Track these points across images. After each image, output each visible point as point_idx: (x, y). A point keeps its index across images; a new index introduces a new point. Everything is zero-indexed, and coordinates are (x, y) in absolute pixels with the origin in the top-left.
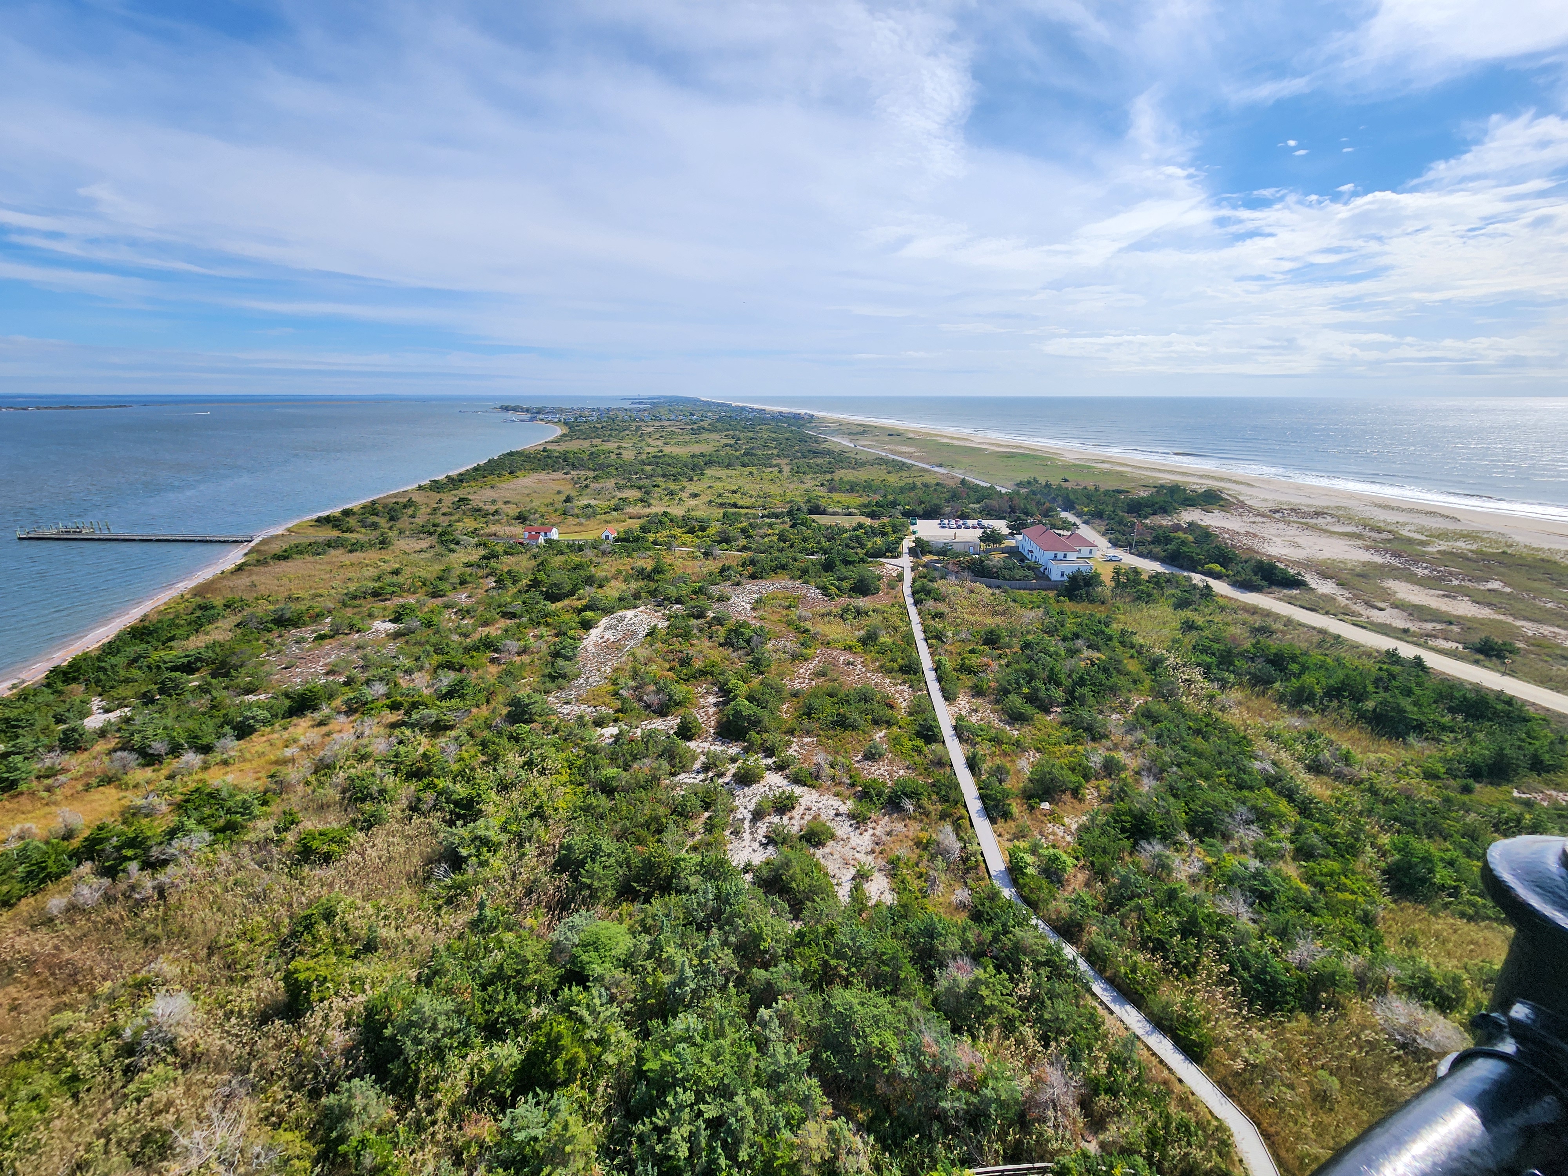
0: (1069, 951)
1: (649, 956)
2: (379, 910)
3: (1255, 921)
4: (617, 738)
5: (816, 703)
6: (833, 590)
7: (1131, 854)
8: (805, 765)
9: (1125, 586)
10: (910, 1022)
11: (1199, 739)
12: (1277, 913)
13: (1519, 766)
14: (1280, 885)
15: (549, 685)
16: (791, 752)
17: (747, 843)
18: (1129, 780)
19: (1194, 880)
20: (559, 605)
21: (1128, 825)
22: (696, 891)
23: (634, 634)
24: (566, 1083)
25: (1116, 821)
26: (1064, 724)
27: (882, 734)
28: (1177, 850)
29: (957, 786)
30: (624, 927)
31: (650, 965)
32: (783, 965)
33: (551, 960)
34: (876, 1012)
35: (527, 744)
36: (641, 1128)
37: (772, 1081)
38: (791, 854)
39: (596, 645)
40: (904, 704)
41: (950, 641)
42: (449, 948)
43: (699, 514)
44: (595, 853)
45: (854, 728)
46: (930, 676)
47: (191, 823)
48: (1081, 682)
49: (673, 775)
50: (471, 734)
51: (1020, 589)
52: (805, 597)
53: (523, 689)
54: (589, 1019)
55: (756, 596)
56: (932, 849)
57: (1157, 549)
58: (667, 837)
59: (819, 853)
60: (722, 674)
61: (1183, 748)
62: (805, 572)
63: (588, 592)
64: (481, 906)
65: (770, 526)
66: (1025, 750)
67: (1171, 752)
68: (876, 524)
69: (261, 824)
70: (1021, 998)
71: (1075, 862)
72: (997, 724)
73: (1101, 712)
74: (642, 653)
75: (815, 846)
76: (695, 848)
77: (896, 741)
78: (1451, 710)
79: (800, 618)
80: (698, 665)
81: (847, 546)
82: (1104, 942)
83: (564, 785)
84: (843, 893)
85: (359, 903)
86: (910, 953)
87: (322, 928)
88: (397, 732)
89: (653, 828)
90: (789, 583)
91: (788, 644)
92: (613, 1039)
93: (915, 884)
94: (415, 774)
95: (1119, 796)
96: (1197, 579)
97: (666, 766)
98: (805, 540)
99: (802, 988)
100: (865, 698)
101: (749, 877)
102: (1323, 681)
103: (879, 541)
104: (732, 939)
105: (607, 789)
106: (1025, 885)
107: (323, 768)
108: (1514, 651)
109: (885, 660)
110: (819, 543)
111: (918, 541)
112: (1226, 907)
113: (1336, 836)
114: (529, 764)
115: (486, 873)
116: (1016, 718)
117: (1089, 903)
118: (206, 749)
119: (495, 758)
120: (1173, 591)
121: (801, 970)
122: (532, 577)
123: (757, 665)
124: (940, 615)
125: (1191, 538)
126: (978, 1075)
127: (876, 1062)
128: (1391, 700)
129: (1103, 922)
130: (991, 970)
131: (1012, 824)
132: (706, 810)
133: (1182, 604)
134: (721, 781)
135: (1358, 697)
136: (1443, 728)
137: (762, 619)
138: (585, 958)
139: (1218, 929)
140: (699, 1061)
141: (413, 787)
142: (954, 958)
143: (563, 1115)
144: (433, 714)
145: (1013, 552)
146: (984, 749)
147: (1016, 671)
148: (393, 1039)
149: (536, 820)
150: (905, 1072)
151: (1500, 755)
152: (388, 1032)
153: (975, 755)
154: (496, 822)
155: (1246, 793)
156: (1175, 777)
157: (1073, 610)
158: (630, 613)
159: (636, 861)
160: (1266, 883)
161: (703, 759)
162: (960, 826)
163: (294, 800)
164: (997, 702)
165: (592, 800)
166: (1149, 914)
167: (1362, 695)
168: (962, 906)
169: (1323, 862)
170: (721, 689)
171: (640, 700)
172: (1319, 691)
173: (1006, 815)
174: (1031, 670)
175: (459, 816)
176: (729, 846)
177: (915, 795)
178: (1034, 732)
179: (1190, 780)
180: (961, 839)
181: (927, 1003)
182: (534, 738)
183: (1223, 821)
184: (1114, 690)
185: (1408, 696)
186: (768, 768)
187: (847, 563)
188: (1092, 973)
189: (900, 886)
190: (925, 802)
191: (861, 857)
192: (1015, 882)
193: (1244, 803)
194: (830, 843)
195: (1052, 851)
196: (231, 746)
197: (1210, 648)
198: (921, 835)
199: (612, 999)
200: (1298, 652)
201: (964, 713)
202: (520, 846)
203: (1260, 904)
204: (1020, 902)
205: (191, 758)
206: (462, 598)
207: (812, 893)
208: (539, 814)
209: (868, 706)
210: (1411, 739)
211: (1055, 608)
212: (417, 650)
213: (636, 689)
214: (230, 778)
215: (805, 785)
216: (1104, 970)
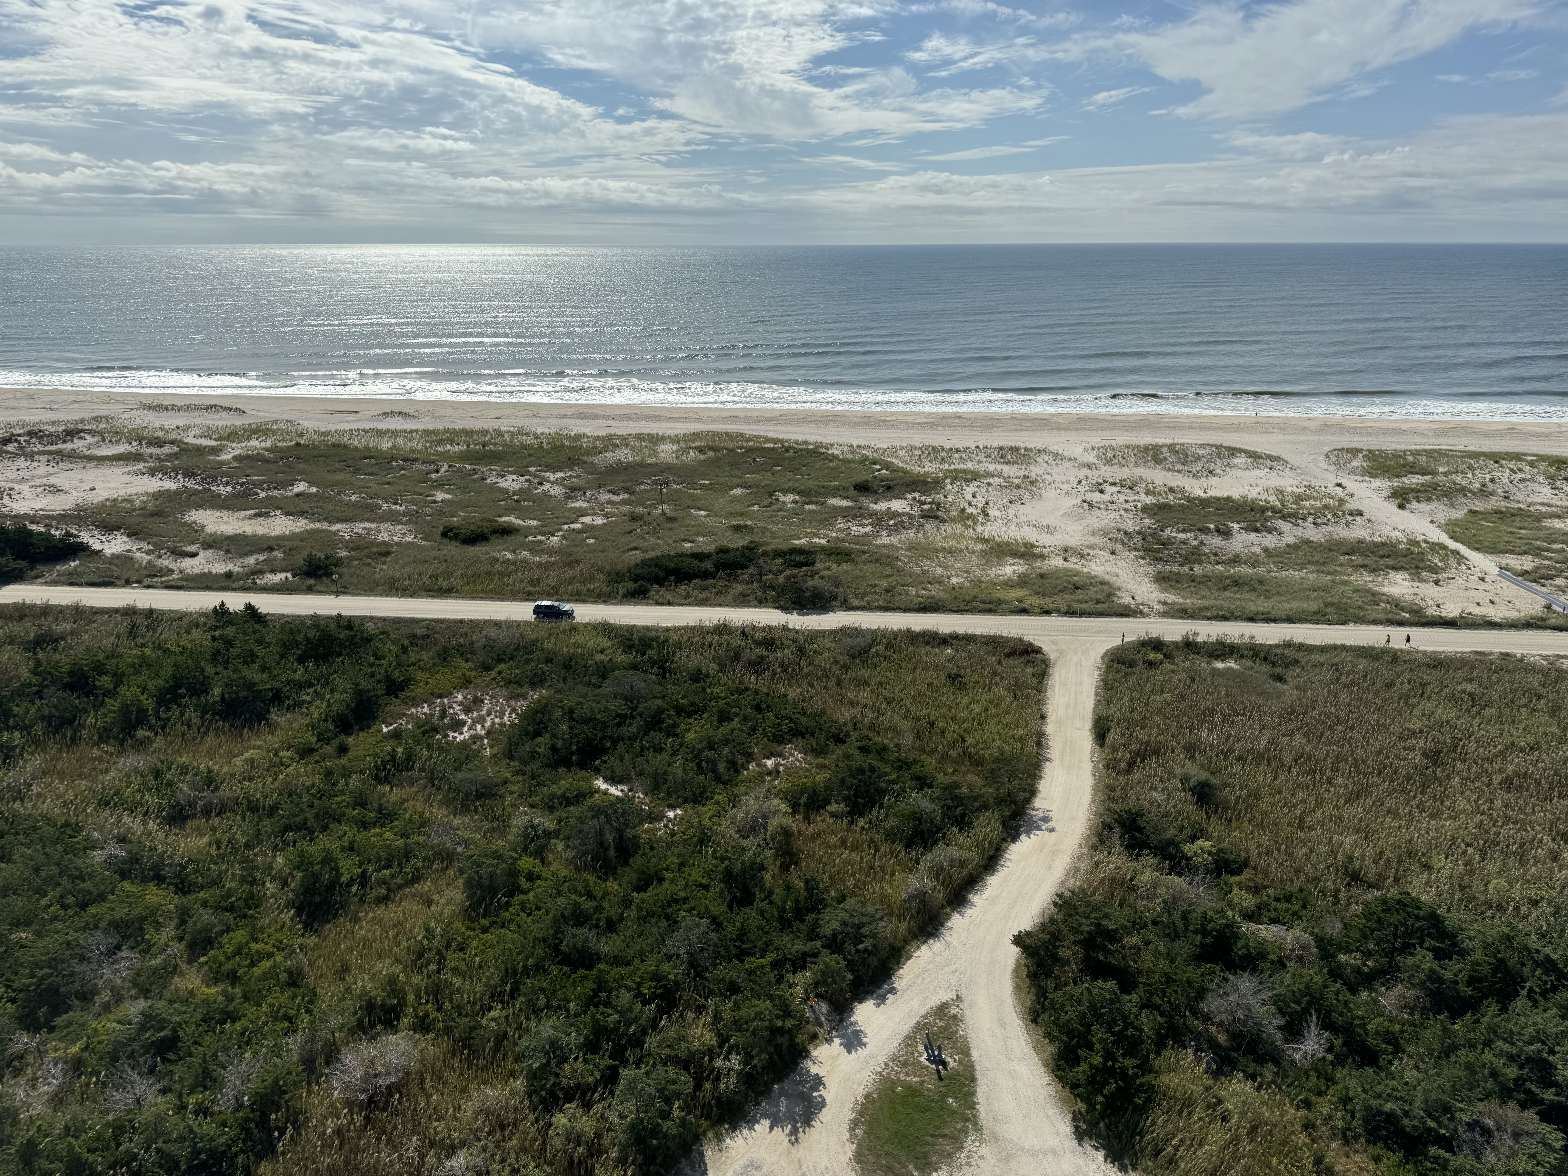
12: (190, 1055)
13: (378, 697)
78: (301, 660)
102: (151, 685)
108: (339, 562)
113: (229, 895)
128: (235, 676)
135: (200, 688)
136: (301, 686)
151: (359, 693)
160: (162, 1024)
167: (203, 684)
169: (225, 939)
172: (149, 704)
185: (253, 662)
200: (101, 656)
210: (275, 716)
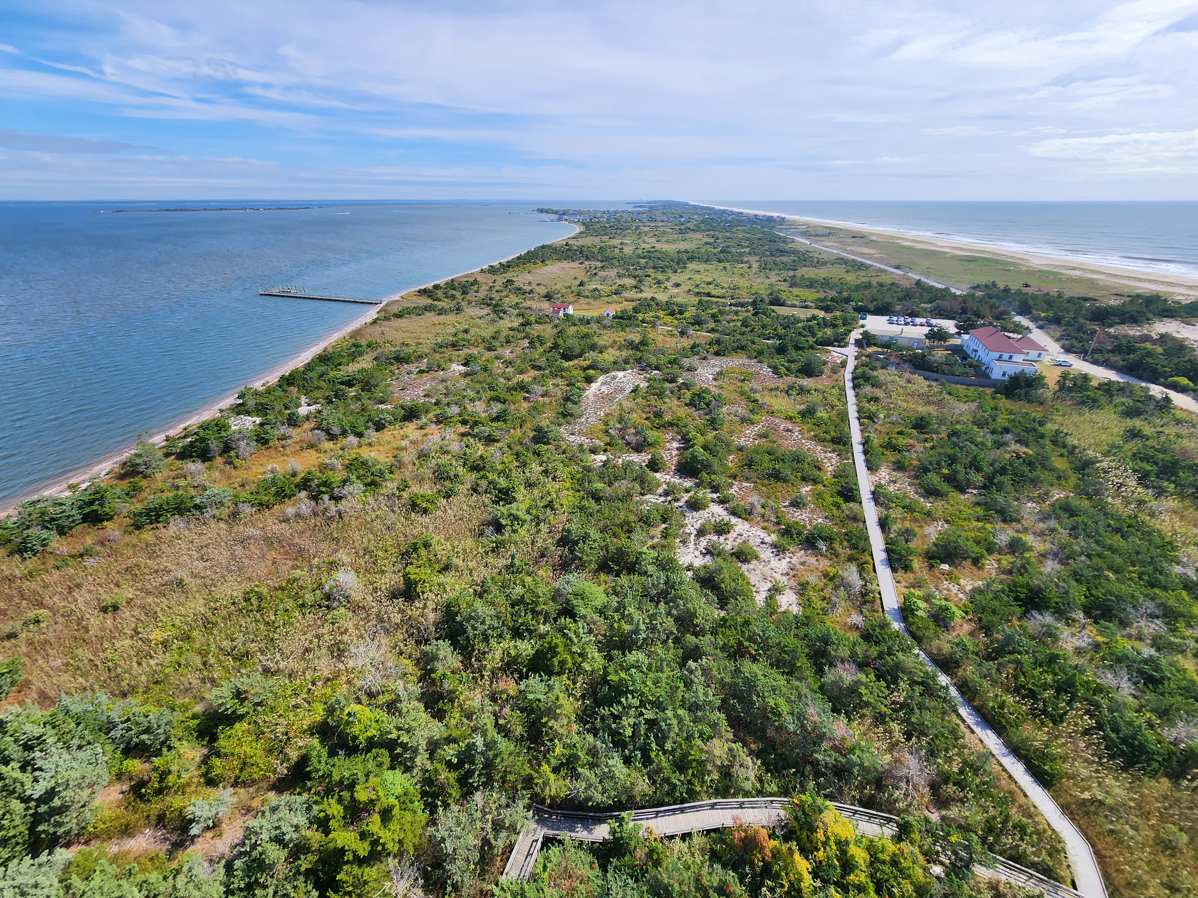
0: (943, 679)
1: (616, 610)
2: (453, 547)
3: (1135, 697)
4: (605, 463)
5: (757, 458)
6: (783, 370)
7: (1019, 619)
8: (742, 503)
9: (1070, 390)
10: (799, 696)
11: (1118, 537)
14: (1172, 674)
15: (561, 420)
16: (731, 491)
17: (691, 550)
18: (1033, 560)
19: (1079, 652)
20: (571, 363)
21: (1023, 596)
22: (651, 576)
23: (622, 390)
24: (559, 674)
25: (1011, 591)
26: (978, 504)
27: (808, 489)
28: (1068, 625)
29: (867, 539)
30: (601, 589)
31: (617, 616)
32: (709, 636)
33: (553, 599)
34: (774, 683)
35: (545, 459)
36: (604, 711)
37: (693, 707)
38: (724, 565)
39: (595, 395)
40: (831, 468)
41: (881, 422)
42: (492, 578)
43: (679, 300)
44: (585, 537)
45: (785, 480)
46: (858, 449)
47: (353, 478)
48: (1003, 471)
49: (642, 494)
50: (509, 447)
51: (957, 383)
52: (758, 373)
53: (545, 420)
54: (575, 640)
55: (718, 370)
56: (837, 581)
57: (1116, 358)
58: (634, 536)
59: (745, 567)
60: (685, 427)
61: (1097, 542)
62: (760, 353)
63: (591, 355)
64: (513, 557)
65: (736, 313)
66: (935, 520)
67: (1083, 544)
68: (829, 316)
69: (390, 485)
70: (894, 702)
71: (964, 615)
72: (912, 494)
73: (1017, 499)
74: (627, 405)
75: (742, 562)
76: (653, 547)
77: (819, 496)
79: (752, 389)
80: (667, 418)
81: (800, 334)
82: (978, 680)
83: (567, 489)
84: (760, 599)
85: (443, 541)
86: (807, 650)
87: (423, 552)
88: (465, 439)
89: (625, 528)
90: (746, 361)
91: (740, 410)
92: (590, 656)
93: (819, 604)
94: (475, 468)
95: (1019, 571)
96: (1156, 390)
97: (638, 487)
98: (764, 327)
99: (721, 655)
100: (797, 459)
101: (690, 574)
103: (829, 331)
104: (674, 612)
105: (596, 497)
106: (914, 623)
107: (423, 456)
109: (819, 431)
110: (775, 330)
111: (866, 334)
112: (1108, 679)
114: (546, 472)
115: (515, 537)
116: (931, 492)
117: (971, 648)
118: (360, 435)
119: (524, 465)
120: (1124, 400)
121: (721, 643)
122: (553, 341)
123: (713, 423)
124: (876, 400)
125: (1160, 350)
126: (848, 744)
127: (770, 716)
129: (980, 665)
130: (872, 677)
131: (911, 576)
132: (664, 522)
133: (1131, 413)
134: (676, 504)
137: (721, 388)
138: (575, 602)
139: (1094, 695)
140: (644, 683)
141: (474, 476)
142: (843, 662)
143: (557, 691)
144: (486, 430)
145: (958, 350)
146: (896, 513)
147: (939, 454)
148: (461, 623)
149: (548, 510)
150: (791, 728)
152: (458, 619)
153: (887, 517)
154: (524, 507)
155: (1157, 591)
156: (1081, 565)
157: (1008, 407)
158: (620, 374)
159: (612, 548)
161: (665, 486)
162: (864, 569)
163: (407, 473)
164: (916, 477)
165: (585, 503)
166: (1026, 668)
168: (855, 627)
170: (683, 438)
171: (623, 438)
173: (907, 568)
174: (954, 455)
175: (501, 499)
176: (678, 550)
177: (829, 539)
178: (946, 506)
179: (1098, 570)
180: (863, 579)
181: (816, 687)
182: (549, 455)
183: (1124, 610)
184: (1035, 482)
186: (713, 501)
187: (797, 348)
188: (961, 699)
189: (806, 603)
190: (836, 545)
191: (778, 577)
192: (905, 619)
193: (1152, 599)
194: (754, 562)
195: (944, 602)
196: (372, 434)
197: (1153, 457)
198: (829, 569)
199: (590, 631)
201: (883, 482)
202: (538, 524)
203: (1145, 684)
204: (907, 636)
205: (352, 439)
206: (507, 353)
207: (735, 594)
208: (550, 505)
209: (800, 465)
211: (992, 404)
212: (477, 386)
213: (620, 430)
214: (373, 454)
215: (740, 517)
216: (973, 700)
